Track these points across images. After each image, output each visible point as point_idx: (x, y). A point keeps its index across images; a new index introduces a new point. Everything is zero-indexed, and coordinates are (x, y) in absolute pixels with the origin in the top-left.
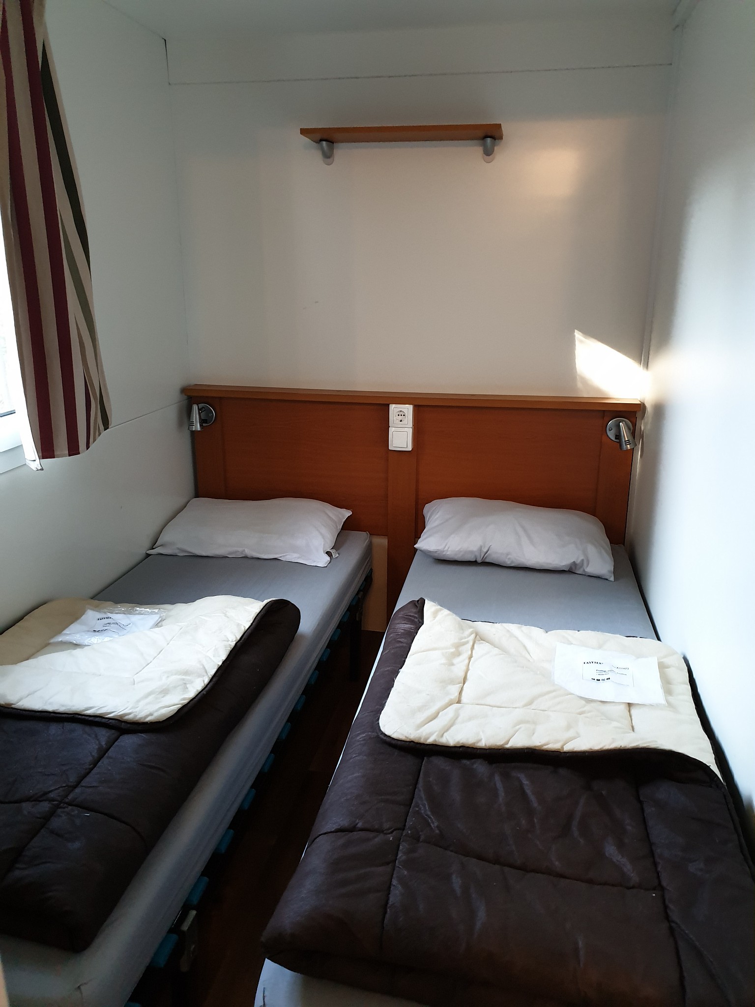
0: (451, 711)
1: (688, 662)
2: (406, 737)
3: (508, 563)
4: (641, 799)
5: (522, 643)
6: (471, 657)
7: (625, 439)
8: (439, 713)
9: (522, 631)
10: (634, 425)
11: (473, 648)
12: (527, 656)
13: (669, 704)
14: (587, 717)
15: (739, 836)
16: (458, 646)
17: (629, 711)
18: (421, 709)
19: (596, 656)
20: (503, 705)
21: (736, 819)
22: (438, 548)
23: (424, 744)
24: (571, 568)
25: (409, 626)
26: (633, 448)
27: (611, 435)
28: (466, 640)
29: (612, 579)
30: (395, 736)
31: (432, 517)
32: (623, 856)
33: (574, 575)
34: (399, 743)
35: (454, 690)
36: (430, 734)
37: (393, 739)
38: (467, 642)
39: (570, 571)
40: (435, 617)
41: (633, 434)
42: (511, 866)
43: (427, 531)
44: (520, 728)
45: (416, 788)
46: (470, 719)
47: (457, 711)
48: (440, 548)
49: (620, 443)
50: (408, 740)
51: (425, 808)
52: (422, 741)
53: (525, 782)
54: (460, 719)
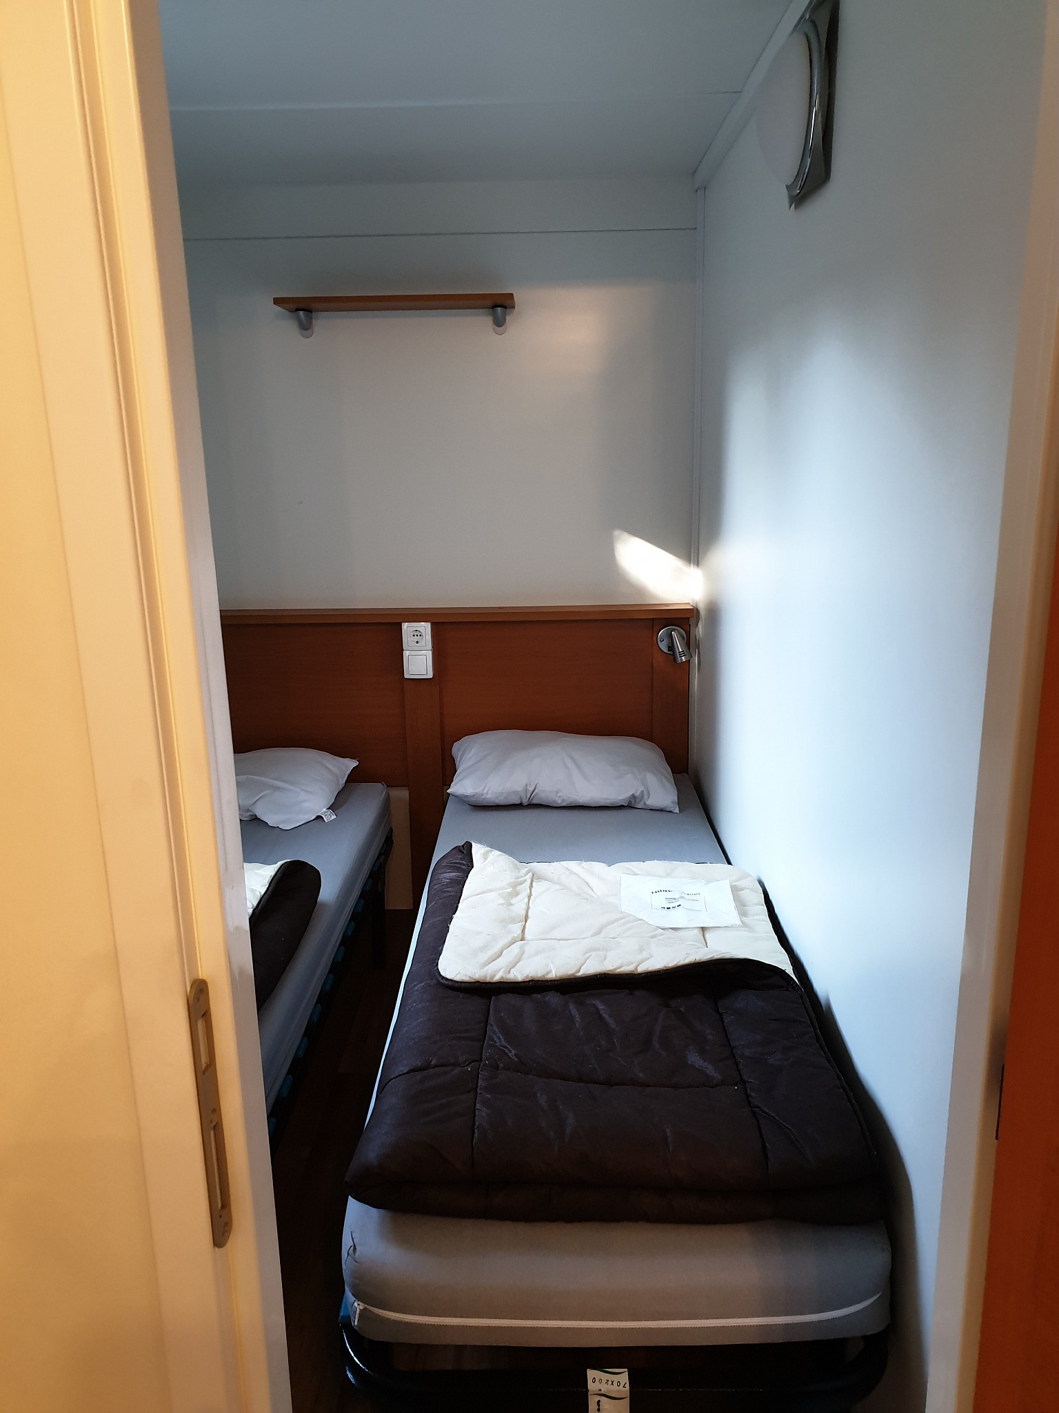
0: (515, 948)
1: (764, 884)
2: (470, 977)
3: (559, 802)
4: (720, 1010)
5: (583, 880)
6: (530, 896)
7: (679, 650)
8: (503, 951)
9: (583, 868)
10: (688, 634)
11: (531, 886)
12: (590, 892)
13: (744, 925)
14: (660, 940)
15: (815, 1029)
16: (515, 885)
17: (704, 936)
18: (483, 949)
19: (665, 884)
20: (570, 938)
21: (813, 1014)
22: (476, 791)
23: (490, 983)
24: (630, 802)
25: (455, 874)
26: (689, 660)
27: (663, 646)
28: (524, 879)
29: (677, 810)
30: (457, 978)
31: (465, 756)
32: (704, 1061)
33: (635, 810)
34: (463, 985)
35: (516, 929)
36: (497, 971)
37: (456, 981)
38: (525, 881)
39: (628, 806)
40: (486, 859)
41: (688, 644)
42: (595, 1082)
43: (461, 773)
44: (590, 956)
45: (487, 1025)
46: (537, 954)
47: (522, 947)
48: (479, 790)
49: (674, 655)
50: (473, 981)
51: (500, 1040)
52: (488, 980)
53: (601, 1007)
54: (525, 955)
